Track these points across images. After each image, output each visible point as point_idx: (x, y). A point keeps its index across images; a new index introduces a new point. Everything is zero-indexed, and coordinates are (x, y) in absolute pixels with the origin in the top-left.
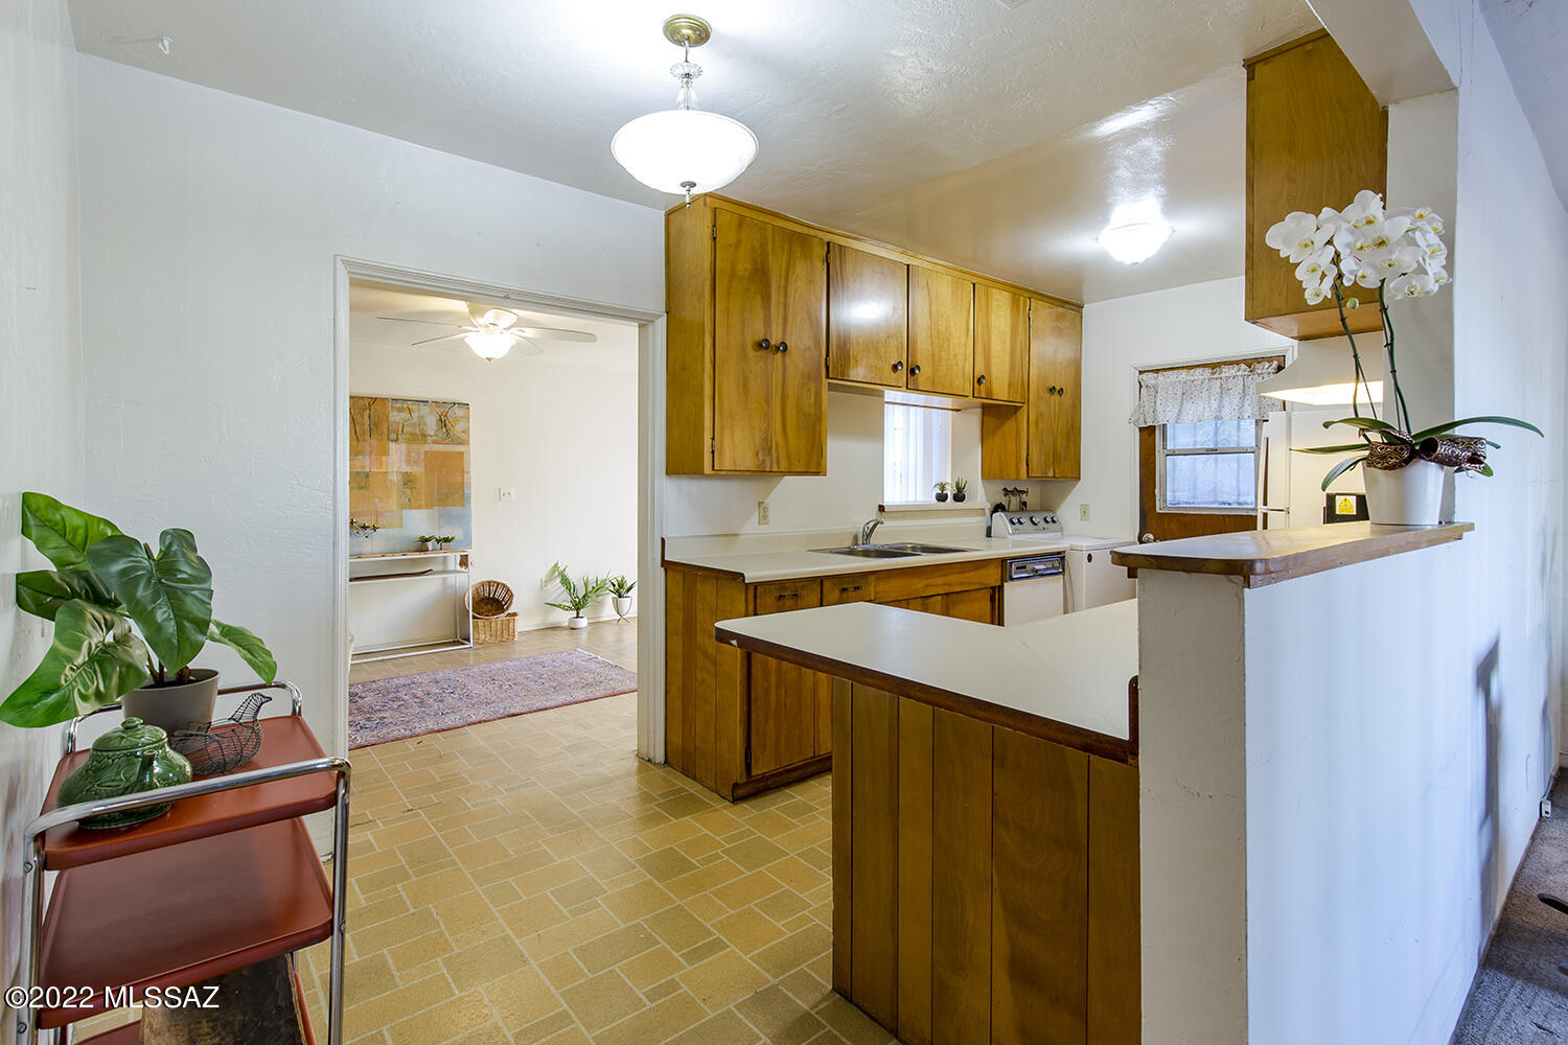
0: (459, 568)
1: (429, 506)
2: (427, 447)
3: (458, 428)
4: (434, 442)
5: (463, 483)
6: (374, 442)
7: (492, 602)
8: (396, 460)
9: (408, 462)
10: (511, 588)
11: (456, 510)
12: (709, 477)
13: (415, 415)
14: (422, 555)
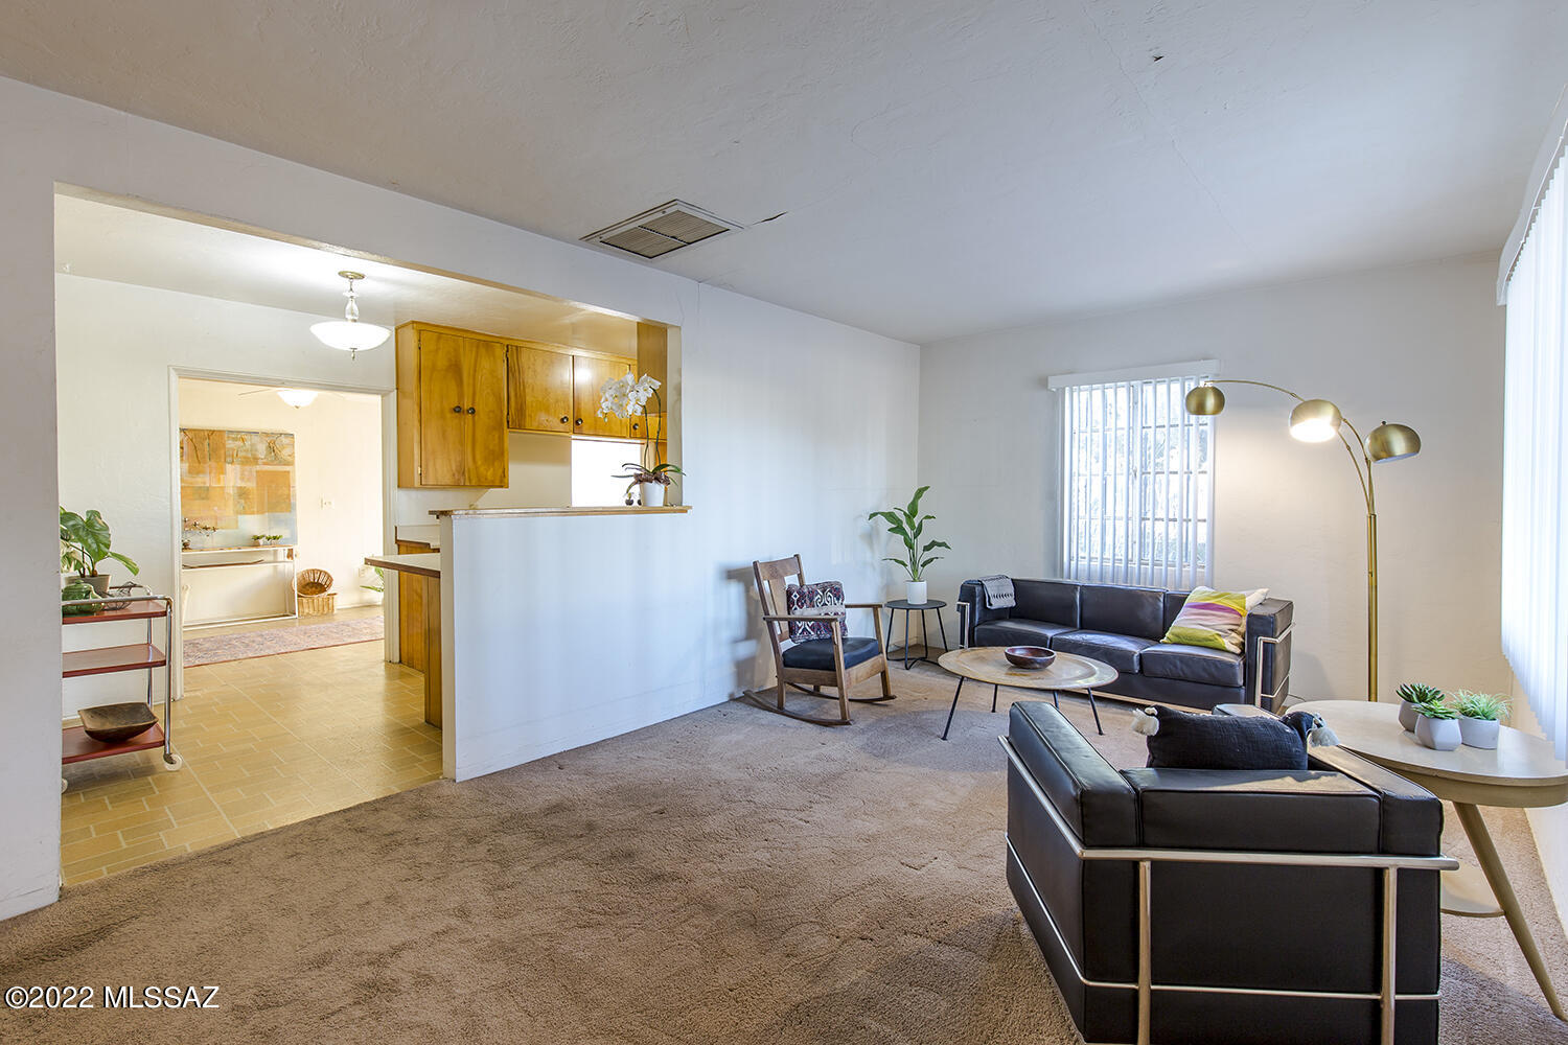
0: (287, 560)
1: (261, 512)
2: (258, 468)
3: (285, 453)
4: (265, 464)
5: (289, 495)
6: (213, 463)
7: (315, 585)
8: (232, 477)
9: (242, 479)
10: (331, 574)
11: (283, 515)
12: (417, 489)
13: (248, 443)
14: (255, 549)
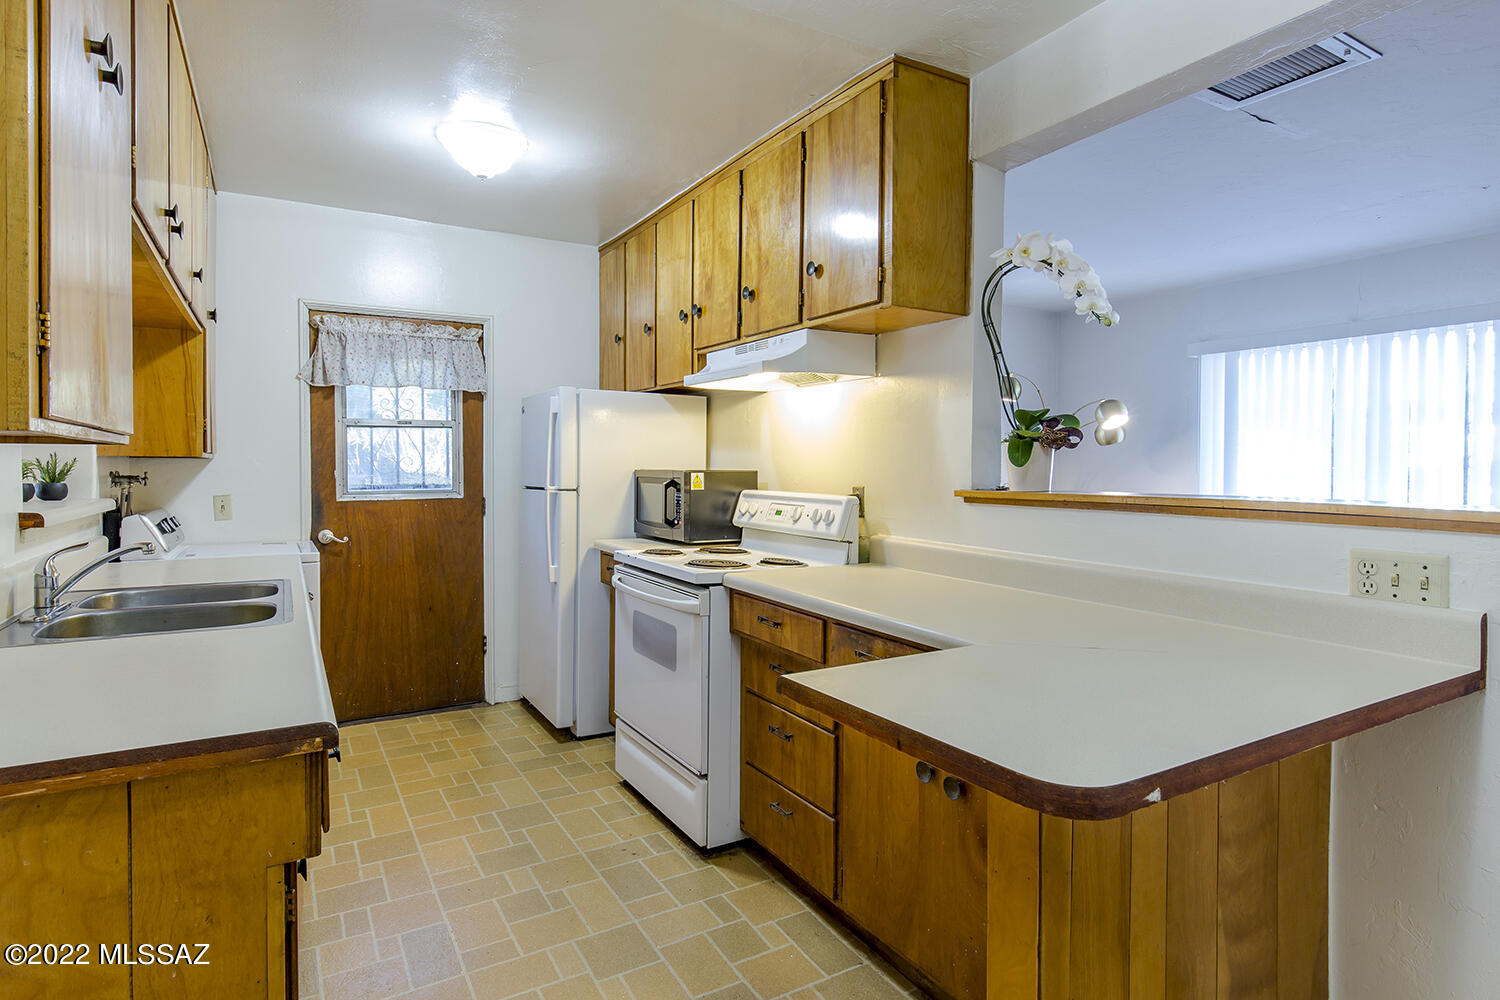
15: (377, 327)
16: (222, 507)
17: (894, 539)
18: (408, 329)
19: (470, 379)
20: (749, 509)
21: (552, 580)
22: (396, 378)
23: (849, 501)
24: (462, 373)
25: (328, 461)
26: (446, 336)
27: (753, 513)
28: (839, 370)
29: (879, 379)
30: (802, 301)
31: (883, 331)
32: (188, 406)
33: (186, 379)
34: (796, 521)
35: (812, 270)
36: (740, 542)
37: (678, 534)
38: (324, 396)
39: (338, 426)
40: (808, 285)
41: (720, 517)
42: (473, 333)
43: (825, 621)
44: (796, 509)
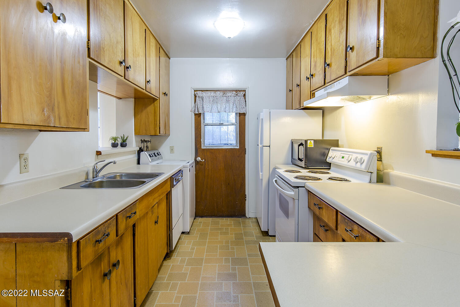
15: (212, 94)
16: (172, 149)
17: (394, 172)
18: (221, 94)
19: (241, 109)
20: (334, 156)
21: (261, 178)
22: (218, 110)
23: (371, 154)
24: (238, 107)
25: (199, 136)
26: (233, 95)
27: (333, 157)
28: (370, 94)
29: (389, 96)
30: (346, 64)
31: (392, 73)
32: (155, 120)
33: (154, 113)
34: (349, 162)
35: (349, 49)
36: (330, 169)
37: (303, 164)
38: (198, 116)
39: (202, 126)
40: (348, 56)
41: (322, 158)
42: (242, 93)
43: (337, 211)
44: (349, 156)
